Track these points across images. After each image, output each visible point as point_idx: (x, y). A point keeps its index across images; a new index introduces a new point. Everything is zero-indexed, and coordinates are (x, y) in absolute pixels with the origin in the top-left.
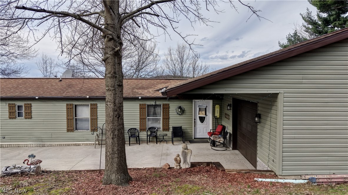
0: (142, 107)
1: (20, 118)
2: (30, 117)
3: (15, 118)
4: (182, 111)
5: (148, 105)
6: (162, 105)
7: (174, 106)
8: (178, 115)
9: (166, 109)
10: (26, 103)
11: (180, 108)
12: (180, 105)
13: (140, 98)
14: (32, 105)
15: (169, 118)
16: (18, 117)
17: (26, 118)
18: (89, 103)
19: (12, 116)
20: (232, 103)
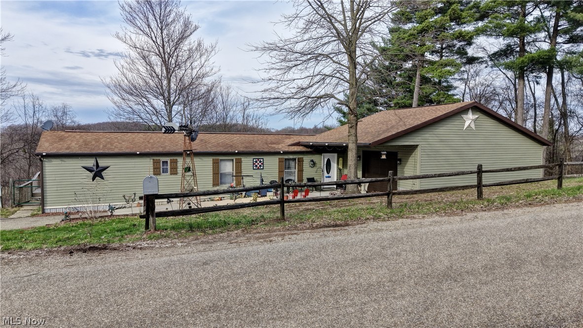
0: (280, 161)
1: (165, 174)
2: (175, 172)
3: (160, 174)
4: (314, 164)
5: (286, 159)
6: (297, 159)
7: (307, 159)
8: (310, 168)
9: (301, 161)
10: (172, 158)
11: (312, 161)
12: (312, 158)
13: (282, 152)
14: (178, 160)
15: (303, 171)
16: (163, 172)
17: (171, 174)
18: (234, 158)
19: (157, 172)
20: (362, 155)
